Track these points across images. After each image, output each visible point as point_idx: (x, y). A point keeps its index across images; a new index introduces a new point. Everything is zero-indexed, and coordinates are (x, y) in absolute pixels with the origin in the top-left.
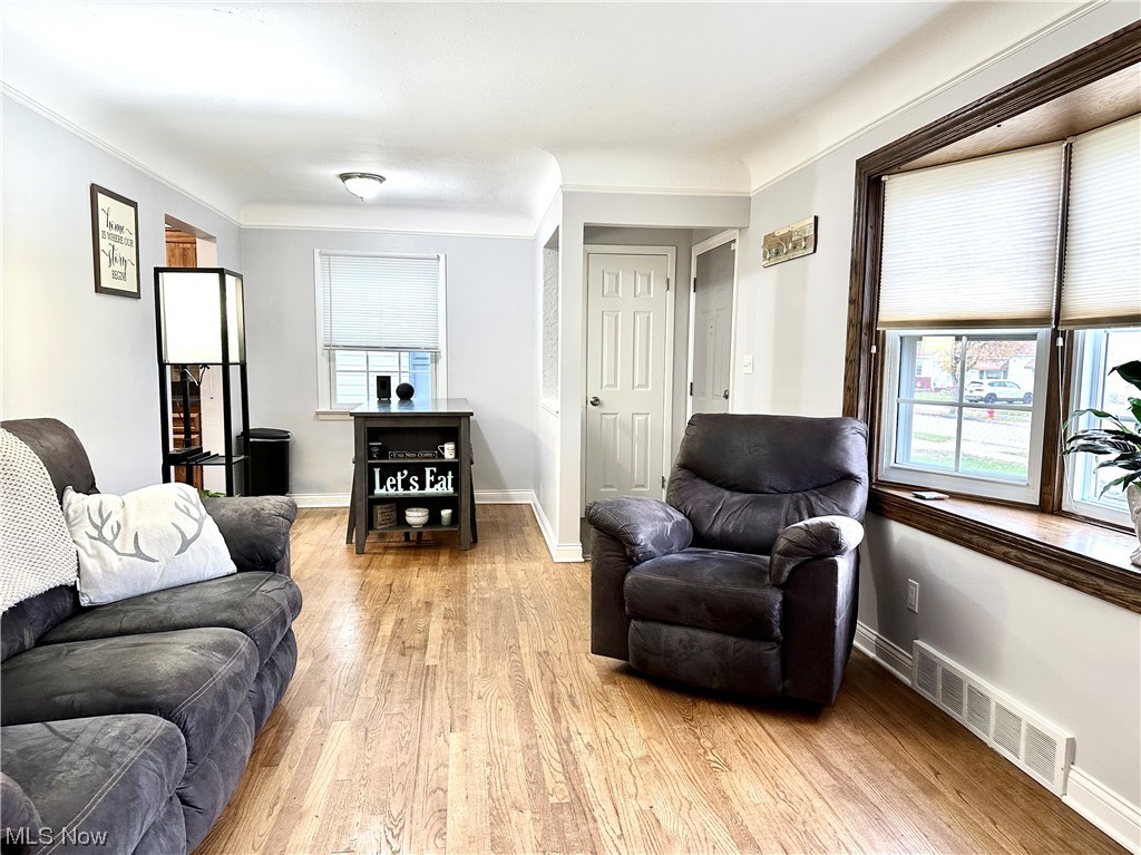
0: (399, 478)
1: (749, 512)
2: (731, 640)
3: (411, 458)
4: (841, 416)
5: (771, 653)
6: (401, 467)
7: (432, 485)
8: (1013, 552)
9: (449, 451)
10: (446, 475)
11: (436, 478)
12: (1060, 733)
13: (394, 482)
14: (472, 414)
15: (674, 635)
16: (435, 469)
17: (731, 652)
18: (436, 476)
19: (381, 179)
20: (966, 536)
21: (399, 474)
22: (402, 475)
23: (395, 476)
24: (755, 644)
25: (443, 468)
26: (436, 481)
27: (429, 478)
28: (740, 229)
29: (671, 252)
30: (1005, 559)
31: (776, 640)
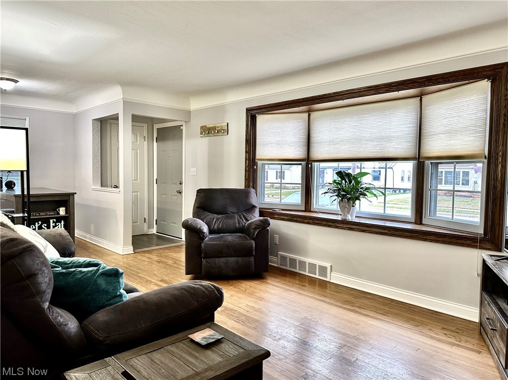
0: (37, 225)
1: (226, 221)
2: (240, 259)
3: (43, 215)
4: (244, 188)
5: (252, 259)
6: (37, 220)
7: (54, 227)
8: (311, 221)
9: (62, 211)
10: (61, 222)
11: (55, 224)
12: (327, 265)
13: (34, 228)
14: (76, 193)
15: (221, 261)
16: (55, 220)
17: (240, 262)
18: (56, 223)
19: (16, 82)
20: (295, 219)
21: (37, 223)
22: (38, 224)
23: (35, 225)
24: (247, 258)
25: (59, 219)
26: (56, 226)
27: (52, 224)
28: (185, 122)
29: (145, 126)
30: (308, 223)
31: (253, 256)
